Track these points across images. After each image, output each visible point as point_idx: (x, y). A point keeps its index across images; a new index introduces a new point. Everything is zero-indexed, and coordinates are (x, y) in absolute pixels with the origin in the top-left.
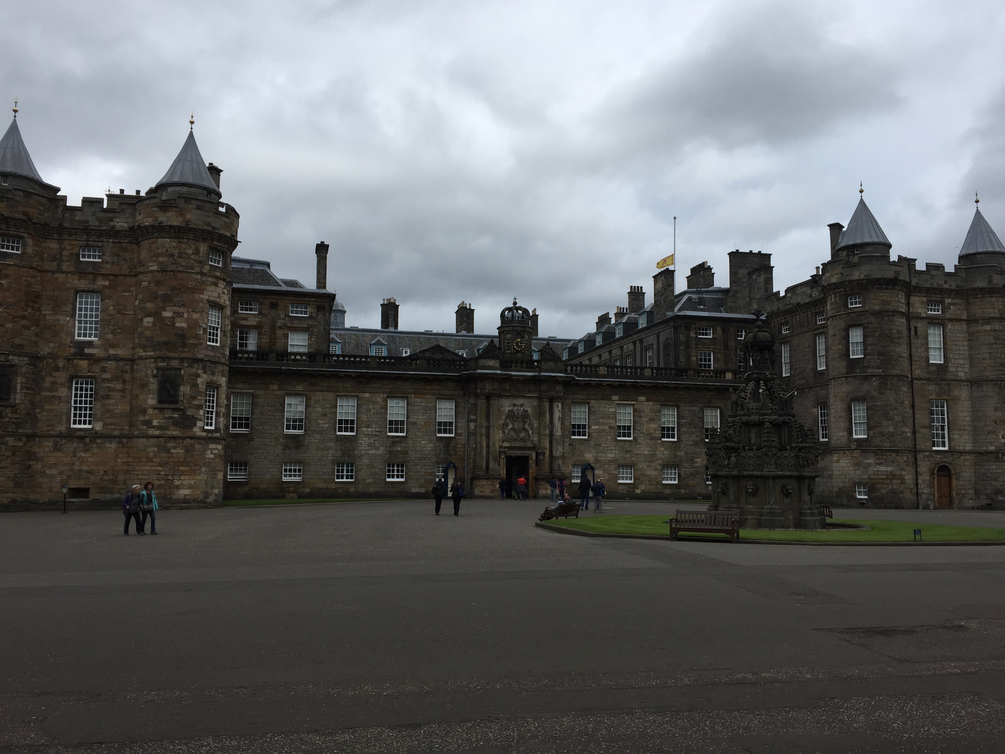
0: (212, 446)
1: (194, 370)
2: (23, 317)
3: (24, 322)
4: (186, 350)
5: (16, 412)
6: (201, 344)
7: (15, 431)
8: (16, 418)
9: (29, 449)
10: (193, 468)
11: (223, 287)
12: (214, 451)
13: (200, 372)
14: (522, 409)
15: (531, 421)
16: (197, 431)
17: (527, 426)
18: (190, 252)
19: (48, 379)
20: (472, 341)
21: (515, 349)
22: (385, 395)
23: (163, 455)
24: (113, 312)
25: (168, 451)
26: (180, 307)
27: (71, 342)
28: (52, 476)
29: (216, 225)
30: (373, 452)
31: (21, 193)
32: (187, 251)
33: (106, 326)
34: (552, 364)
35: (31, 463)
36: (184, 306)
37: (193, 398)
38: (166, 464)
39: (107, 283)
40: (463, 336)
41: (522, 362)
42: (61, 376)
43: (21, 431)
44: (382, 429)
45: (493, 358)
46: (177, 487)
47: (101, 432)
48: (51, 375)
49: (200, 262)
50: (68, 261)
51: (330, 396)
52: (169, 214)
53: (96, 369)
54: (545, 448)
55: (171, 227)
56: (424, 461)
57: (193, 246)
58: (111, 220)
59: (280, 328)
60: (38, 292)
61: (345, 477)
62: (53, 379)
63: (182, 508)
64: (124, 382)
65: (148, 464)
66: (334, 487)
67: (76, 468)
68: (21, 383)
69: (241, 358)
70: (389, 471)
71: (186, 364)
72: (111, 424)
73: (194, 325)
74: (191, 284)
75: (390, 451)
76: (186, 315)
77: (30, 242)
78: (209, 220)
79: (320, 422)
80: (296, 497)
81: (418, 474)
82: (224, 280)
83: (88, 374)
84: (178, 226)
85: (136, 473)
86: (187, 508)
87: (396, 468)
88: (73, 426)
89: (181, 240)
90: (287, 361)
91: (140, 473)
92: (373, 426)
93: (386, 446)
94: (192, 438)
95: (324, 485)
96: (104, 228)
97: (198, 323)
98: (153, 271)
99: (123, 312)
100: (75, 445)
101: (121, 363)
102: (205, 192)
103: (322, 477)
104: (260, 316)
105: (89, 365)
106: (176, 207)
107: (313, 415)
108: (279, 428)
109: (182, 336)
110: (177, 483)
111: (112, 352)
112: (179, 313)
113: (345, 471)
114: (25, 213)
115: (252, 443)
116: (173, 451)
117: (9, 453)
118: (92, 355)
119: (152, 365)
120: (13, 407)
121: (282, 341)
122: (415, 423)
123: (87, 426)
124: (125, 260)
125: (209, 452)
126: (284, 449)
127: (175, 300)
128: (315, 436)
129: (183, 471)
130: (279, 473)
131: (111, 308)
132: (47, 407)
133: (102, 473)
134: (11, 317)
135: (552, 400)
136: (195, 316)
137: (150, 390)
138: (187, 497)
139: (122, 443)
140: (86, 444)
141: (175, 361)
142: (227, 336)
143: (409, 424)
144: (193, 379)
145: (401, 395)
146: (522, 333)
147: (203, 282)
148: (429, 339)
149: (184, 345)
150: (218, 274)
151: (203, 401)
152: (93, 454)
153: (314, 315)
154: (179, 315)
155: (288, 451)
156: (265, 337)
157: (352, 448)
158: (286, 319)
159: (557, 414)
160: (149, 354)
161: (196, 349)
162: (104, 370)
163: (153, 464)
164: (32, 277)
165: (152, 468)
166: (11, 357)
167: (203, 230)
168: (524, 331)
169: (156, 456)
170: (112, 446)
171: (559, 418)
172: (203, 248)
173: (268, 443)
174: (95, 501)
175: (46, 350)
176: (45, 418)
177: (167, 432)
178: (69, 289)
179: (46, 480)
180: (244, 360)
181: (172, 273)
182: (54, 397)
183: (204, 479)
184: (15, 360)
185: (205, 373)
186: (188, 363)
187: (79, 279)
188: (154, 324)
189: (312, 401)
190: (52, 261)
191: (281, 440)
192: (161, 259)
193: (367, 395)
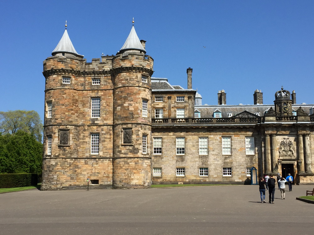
0: (146, 161)
1: (137, 128)
2: (72, 110)
3: (72, 111)
4: (134, 120)
5: (70, 149)
6: (140, 117)
7: (70, 156)
8: (70, 151)
9: (76, 164)
10: (138, 171)
11: (148, 91)
12: (147, 163)
13: (140, 129)
14: (288, 140)
15: (294, 146)
16: (139, 155)
17: (291, 149)
18: (134, 77)
19: (82, 135)
20: (262, 108)
21: (283, 111)
22: (221, 136)
23: (126, 165)
24: (105, 105)
25: (128, 164)
26: (130, 101)
27: (90, 119)
28: (84, 175)
29: (144, 65)
30: (216, 162)
31: (69, 59)
32: (133, 77)
33: (103, 111)
34: (303, 117)
35: (77, 169)
36: (132, 101)
37: (137, 140)
38: (128, 169)
39: (102, 93)
40: (258, 106)
41: (287, 118)
42: (87, 133)
43: (72, 156)
44: (220, 152)
45: (272, 116)
46: (133, 179)
47: (102, 156)
48: (83, 133)
49: (138, 81)
50: (87, 85)
51: (196, 137)
52: (125, 62)
53: (100, 129)
54: (302, 160)
55: (127, 68)
56: (240, 167)
57: (135, 75)
58: (103, 67)
59: (173, 107)
60: (77, 99)
61: (204, 174)
62: (83, 135)
63: (134, 189)
64: (110, 135)
65: (121, 169)
66: (199, 179)
67: (93, 171)
68: (72, 136)
69: (157, 122)
70: (224, 171)
71: (134, 126)
72: (106, 153)
73: (137, 109)
74: (135, 91)
75: (224, 162)
76: (133, 105)
77: (73, 79)
78: (141, 63)
79: (192, 149)
80: (183, 184)
81: (238, 173)
82: (148, 88)
83: (97, 132)
84: (129, 67)
85: (116, 173)
86: (137, 188)
87: (227, 170)
88: (92, 154)
89: (130, 73)
90: (176, 122)
91: (118, 173)
92: (216, 150)
93: (222, 160)
94: (137, 158)
95: (194, 178)
96: (101, 71)
97: (138, 108)
98: (120, 87)
99: (109, 105)
100: (93, 162)
101: (109, 127)
102: (139, 52)
103: (194, 174)
104: (164, 103)
105: (97, 128)
106: (128, 59)
107: (188, 146)
108: (174, 152)
109: (132, 114)
110: (132, 177)
111: (105, 122)
112: (130, 104)
113: (204, 172)
114: (71, 67)
115: (163, 159)
116: (130, 164)
117: (68, 166)
118: (98, 124)
119: (121, 127)
120: (69, 147)
121: (174, 113)
122: (235, 149)
123: (97, 154)
124: (109, 83)
125: (144, 164)
126: (177, 162)
127: (129, 99)
128: (190, 155)
129: (135, 172)
130: (175, 173)
131: (105, 104)
132: (82, 146)
133: (103, 173)
134: (67, 110)
135: (304, 136)
136: (137, 105)
137: (120, 138)
138: (137, 184)
139: (110, 160)
140: (97, 161)
141: (129, 125)
142: (150, 113)
143: (232, 149)
144: (137, 132)
145: (228, 136)
146: (287, 103)
147: (140, 90)
148: (241, 108)
149: (133, 118)
150: (145, 86)
151: (142, 142)
152: (99, 165)
153: (187, 101)
154: (130, 105)
155: (178, 163)
156: (166, 112)
157: (206, 161)
158: (175, 103)
159: (307, 142)
160: (120, 122)
161: (138, 119)
162: (102, 130)
163: (122, 169)
164: (75, 93)
165: (122, 171)
166: (68, 126)
167: (139, 68)
168: (288, 102)
169: (124, 166)
170: (107, 162)
171: (308, 145)
172: (139, 75)
173: (170, 159)
174: (101, 185)
175: (80, 122)
176: (81, 151)
177: (127, 155)
178: (88, 97)
179: (82, 176)
180: (158, 123)
181: (127, 87)
182: (84, 142)
183: (144, 175)
184: (69, 127)
185: (142, 129)
186: (135, 125)
187: (92, 93)
188: (121, 110)
189: (188, 140)
190: (82, 86)
191: (175, 158)
192: (123, 82)
193: (212, 136)
